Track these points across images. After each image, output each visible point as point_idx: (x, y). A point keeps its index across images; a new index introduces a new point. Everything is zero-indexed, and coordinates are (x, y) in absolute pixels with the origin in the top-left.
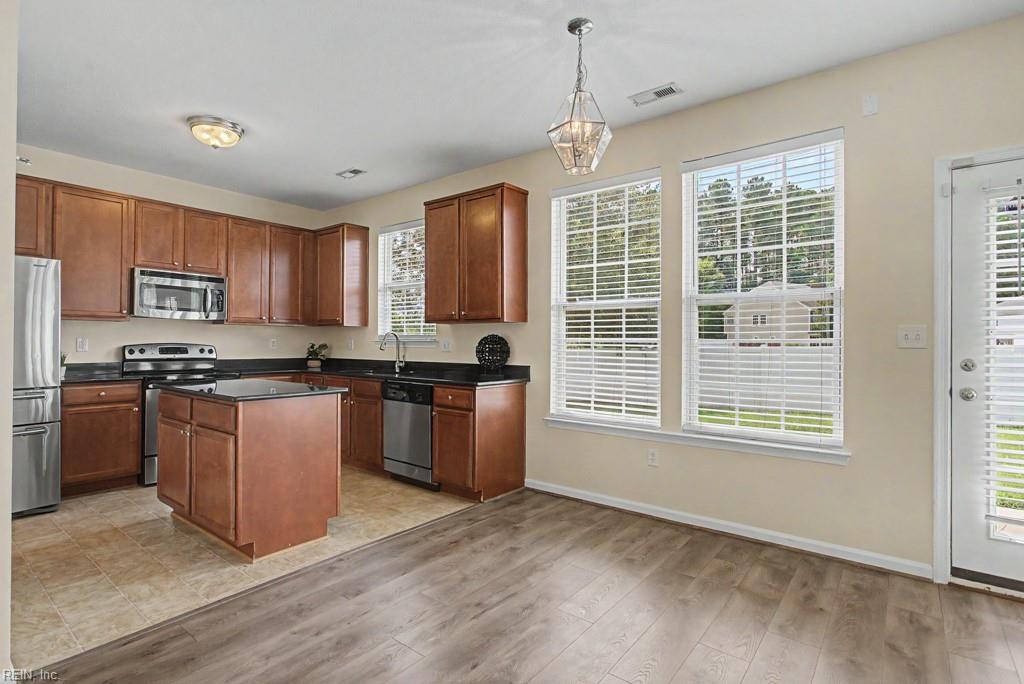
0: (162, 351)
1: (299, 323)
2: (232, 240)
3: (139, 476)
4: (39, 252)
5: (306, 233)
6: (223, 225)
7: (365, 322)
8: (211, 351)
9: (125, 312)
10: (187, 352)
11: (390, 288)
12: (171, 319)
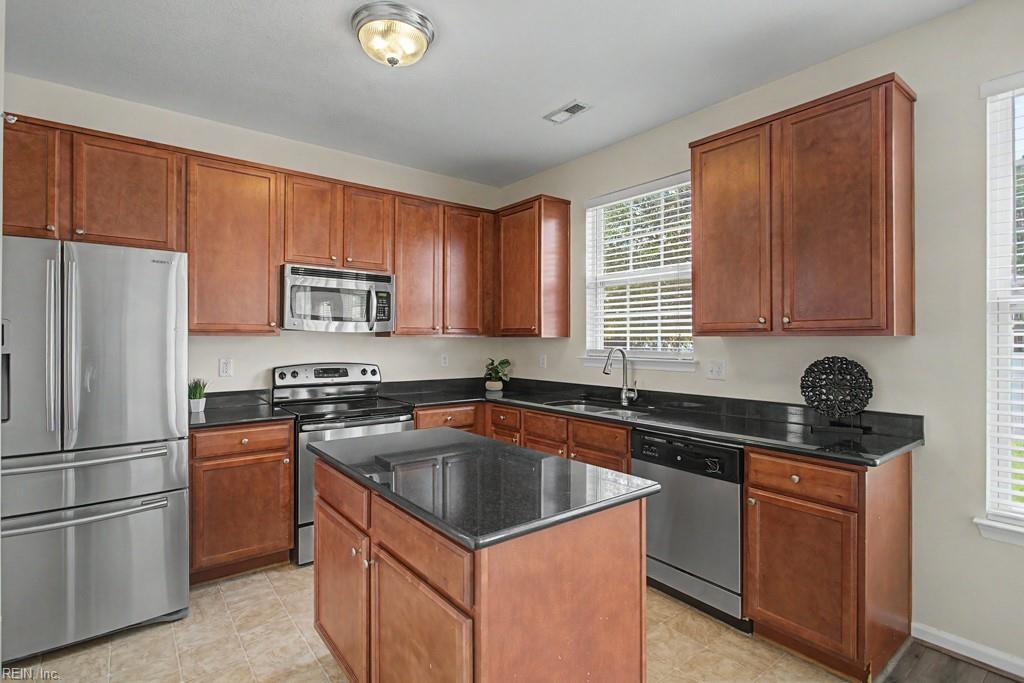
0: (318, 374)
1: (479, 335)
2: (400, 225)
3: (291, 550)
4: (169, 246)
5: (485, 214)
6: (388, 207)
7: (565, 331)
8: (374, 372)
9: (273, 324)
10: (346, 375)
11: (602, 283)
12: (326, 332)
